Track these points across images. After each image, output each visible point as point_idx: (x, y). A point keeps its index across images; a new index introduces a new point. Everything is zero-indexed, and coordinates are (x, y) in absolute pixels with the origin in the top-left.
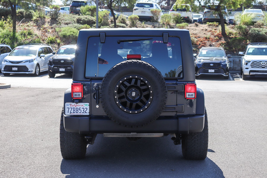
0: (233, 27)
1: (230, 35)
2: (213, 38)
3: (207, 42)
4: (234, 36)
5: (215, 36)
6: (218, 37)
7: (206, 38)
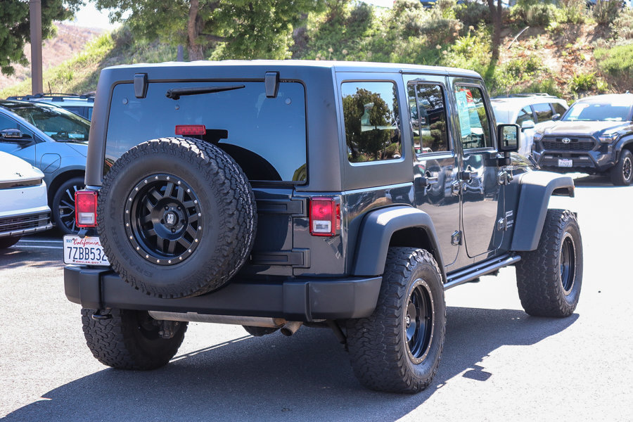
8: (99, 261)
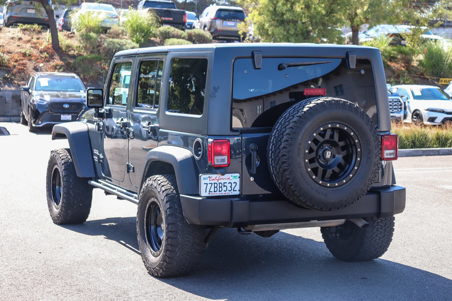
0: (70, 35)
1: (69, 51)
2: (38, 55)
3: (28, 62)
4: (76, 52)
5: (41, 52)
6: (48, 53)
7: (24, 55)
8: (230, 192)
